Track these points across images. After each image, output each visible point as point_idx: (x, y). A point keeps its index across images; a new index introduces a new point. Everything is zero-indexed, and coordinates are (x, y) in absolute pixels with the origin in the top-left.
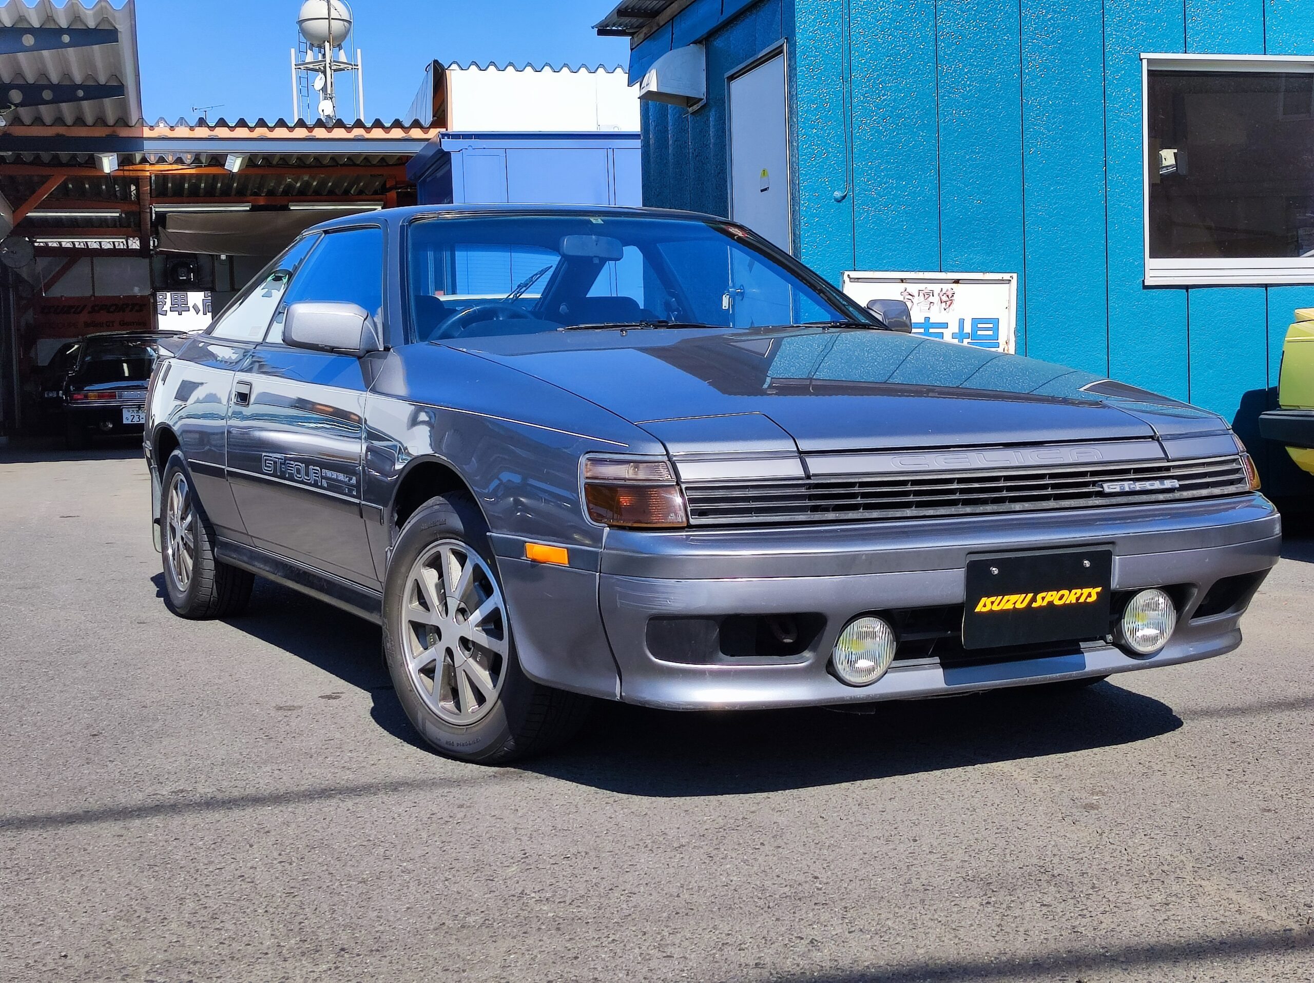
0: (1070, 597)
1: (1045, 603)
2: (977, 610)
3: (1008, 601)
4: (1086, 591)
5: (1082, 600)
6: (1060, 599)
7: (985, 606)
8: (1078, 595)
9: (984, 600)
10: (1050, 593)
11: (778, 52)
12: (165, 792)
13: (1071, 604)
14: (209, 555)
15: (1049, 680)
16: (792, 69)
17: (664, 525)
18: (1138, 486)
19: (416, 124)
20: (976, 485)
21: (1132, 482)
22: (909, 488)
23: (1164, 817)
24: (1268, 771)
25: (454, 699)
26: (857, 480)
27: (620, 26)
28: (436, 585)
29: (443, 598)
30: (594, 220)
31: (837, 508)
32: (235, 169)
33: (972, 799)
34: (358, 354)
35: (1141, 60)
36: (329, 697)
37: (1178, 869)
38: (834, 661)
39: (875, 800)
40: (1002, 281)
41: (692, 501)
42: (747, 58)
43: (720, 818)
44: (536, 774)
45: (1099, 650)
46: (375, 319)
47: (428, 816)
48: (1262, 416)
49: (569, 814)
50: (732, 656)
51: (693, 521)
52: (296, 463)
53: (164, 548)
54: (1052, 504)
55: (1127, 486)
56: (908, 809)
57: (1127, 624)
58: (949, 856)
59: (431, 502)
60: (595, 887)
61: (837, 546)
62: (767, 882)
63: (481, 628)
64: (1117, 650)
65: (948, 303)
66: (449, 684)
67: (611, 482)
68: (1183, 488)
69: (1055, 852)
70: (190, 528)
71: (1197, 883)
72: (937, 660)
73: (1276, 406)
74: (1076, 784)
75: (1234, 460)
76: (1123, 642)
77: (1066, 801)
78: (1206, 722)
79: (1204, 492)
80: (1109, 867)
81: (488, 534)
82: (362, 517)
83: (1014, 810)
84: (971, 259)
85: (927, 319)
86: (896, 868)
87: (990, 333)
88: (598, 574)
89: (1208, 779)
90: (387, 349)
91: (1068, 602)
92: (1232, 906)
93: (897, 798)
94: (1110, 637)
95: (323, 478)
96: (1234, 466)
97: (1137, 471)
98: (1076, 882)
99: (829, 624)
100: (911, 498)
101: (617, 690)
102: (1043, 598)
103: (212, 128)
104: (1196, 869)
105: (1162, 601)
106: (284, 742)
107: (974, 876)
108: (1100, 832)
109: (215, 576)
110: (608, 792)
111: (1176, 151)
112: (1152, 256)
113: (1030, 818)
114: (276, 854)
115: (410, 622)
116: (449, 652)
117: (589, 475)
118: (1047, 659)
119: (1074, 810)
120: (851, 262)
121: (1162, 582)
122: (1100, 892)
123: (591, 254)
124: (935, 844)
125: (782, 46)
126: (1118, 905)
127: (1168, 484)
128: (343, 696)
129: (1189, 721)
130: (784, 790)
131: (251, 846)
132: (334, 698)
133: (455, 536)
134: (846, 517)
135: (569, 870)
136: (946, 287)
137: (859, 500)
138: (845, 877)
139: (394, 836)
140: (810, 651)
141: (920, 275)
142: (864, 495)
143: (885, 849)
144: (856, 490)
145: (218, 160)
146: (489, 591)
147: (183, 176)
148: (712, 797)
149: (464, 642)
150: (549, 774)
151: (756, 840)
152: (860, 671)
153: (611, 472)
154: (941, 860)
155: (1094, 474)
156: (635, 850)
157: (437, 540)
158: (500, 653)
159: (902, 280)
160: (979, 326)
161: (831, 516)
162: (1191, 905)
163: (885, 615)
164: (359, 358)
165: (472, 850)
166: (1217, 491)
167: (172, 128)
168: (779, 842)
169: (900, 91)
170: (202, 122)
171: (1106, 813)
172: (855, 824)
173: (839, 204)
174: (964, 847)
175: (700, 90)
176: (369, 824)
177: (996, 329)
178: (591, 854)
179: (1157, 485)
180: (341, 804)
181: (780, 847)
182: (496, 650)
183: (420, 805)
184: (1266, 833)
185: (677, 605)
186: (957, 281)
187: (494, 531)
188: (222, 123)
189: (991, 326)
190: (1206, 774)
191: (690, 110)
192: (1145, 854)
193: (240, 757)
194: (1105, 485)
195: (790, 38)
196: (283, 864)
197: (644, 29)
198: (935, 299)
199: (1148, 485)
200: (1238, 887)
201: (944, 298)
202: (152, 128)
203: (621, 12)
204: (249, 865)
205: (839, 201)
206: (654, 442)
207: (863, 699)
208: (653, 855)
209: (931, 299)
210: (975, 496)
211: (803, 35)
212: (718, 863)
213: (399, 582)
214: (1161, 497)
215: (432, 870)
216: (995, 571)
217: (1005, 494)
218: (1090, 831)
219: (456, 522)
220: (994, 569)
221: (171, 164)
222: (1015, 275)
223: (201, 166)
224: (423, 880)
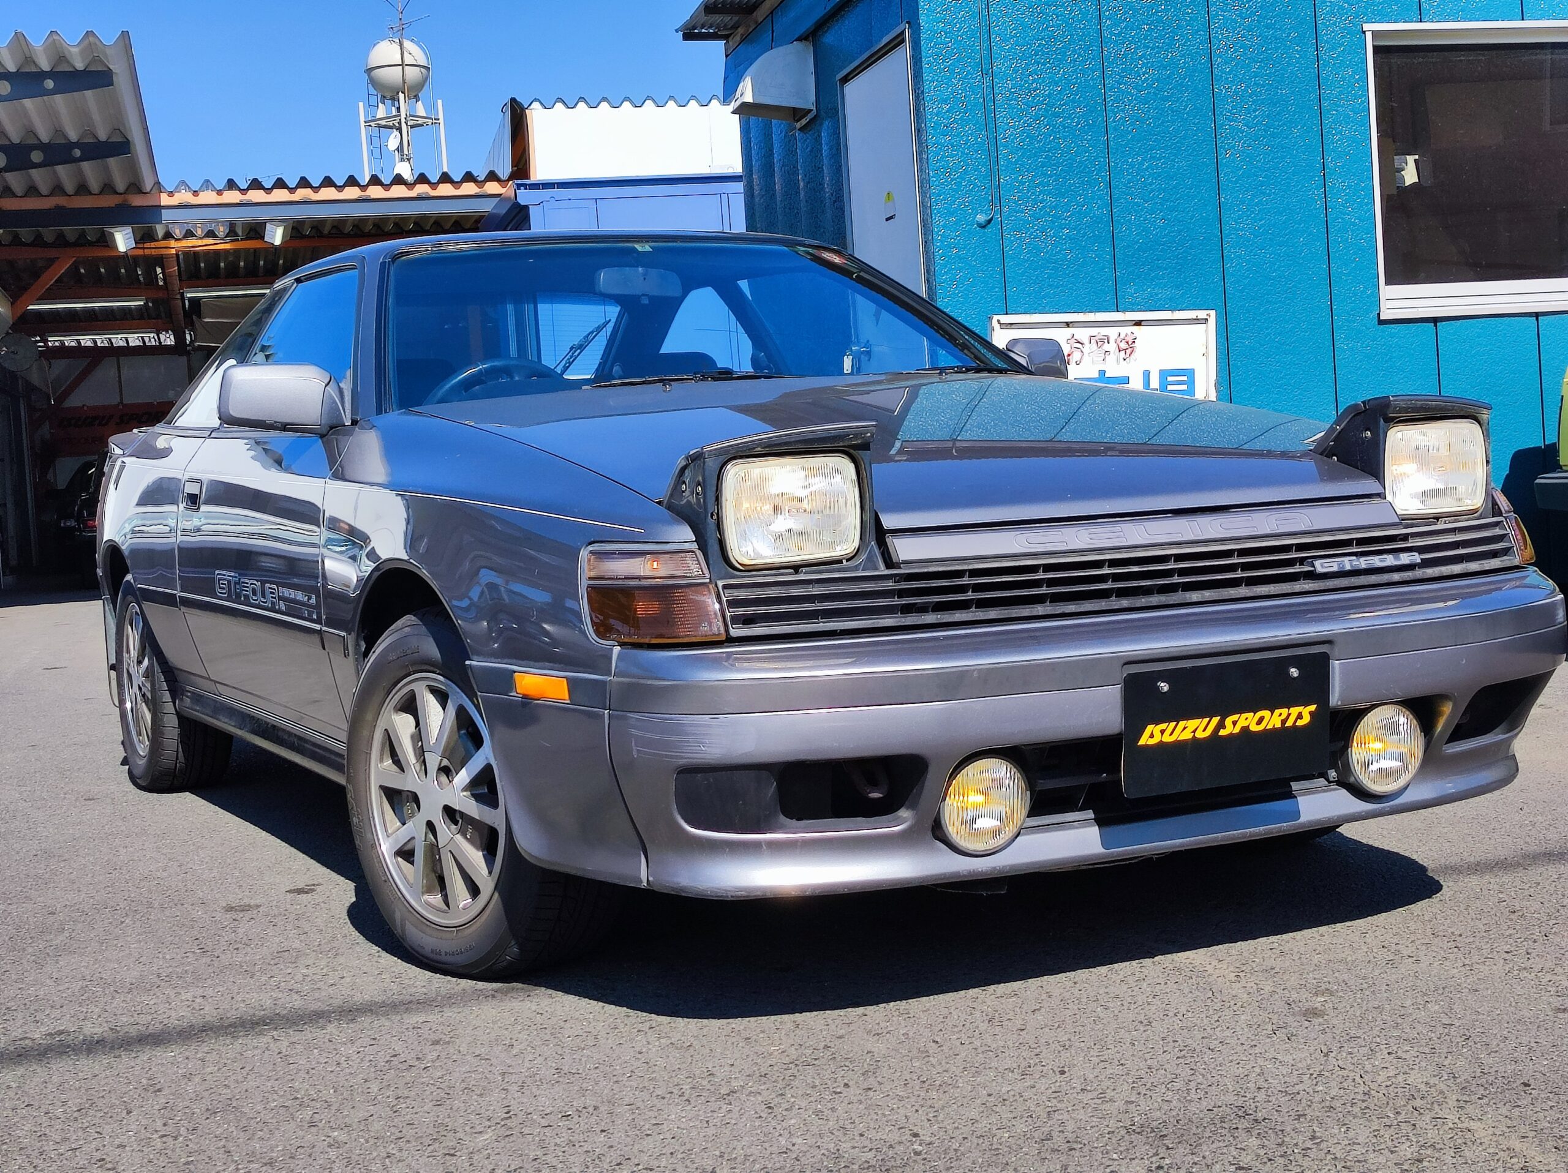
0: (1272, 719)
1: (1237, 730)
2: (1142, 742)
3: (1185, 728)
4: (1294, 711)
5: (1289, 723)
6: (1259, 722)
7: (1152, 736)
8: (1284, 717)
9: (1150, 728)
10: (1244, 716)
11: (898, 41)
12: (38, 1034)
13: (1274, 730)
14: (169, 708)
15: (1250, 836)
16: (917, 60)
17: (694, 640)
18: (1363, 563)
19: (492, 176)
20: (1135, 569)
21: (1354, 558)
22: (1040, 575)
23: (1416, 1025)
24: (1562, 952)
25: (441, 892)
26: (965, 567)
27: (710, 27)
28: (412, 737)
29: (421, 753)
30: (639, 247)
31: (939, 607)
32: (278, 241)
33: (1147, 1008)
34: (319, 432)
35: (1364, 32)
36: (300, 891)
37: (1436, 1105)
38: (943, 822)
39: (1012, 1013)
40: (1196, 321)
41: (732, 603)
42: (861, 53)
43: (793, 1048)
44: (550, 991)
45: (1319, 792)
46: (342, 385)
47: (388, 1058)
48: (1538, 481)
49: (583, 1049)
50: (798, 820)
51: (735, 632)
52: (252, 581)
53: (122, 702)
54: (1243, 591)
55: (1348, 563)
56: (1056, 1025)
57: (1357, 753)
58: (1110, 1094)
59: (399, 623)
60: (597, 1161)
61: (937, 660)
62: (844, 1145)
63: (469, 793)
64: (1344, 791)
65: (1128, 351)
66: (435, 871)
67: (620, 582)
68: (1426, 564)
69: (1261, 1083)
70: (148, 674)
71: (1466, 1125)
72: (1090, 814)
73: (1556, 467)
74: (1294, 980)
75: (1497, 524)
76: (1352, 780)
77: (1279, 1005)
78: (1474, 882)
79: (1457, 569)
80: (1337, 1104)
81: (467, 662)
82: (324, 649)
83: (1206, 1021)
84: (1157, 295)
85: (1102, 373)
86: (1031, 1116)
87: (1184, 387)
88: (606, 712)
89: (1478, 966)
90: (354, 423)
91: (1270, 726)
92: (1515, 1160)
93: (1043, 1010)
94: (1332, 774)
95: (281, 598)
96: (1497, 531)
97: (1361, 542)
98: (1288, 1129)
99: (932, 770)
100: (1044, 590)
101: (643, 874)
102: (1235, 723)
103: (244, 191)
104: (1462, 1104)
105: (1404, 720)
106: (222, 957)
107: (1142, 1126)
108: (1325, 1050)
109: (181, 735)
110: (645, 1014)
111: (1417, 157)
112: (1388, 283)
113: (1228, 1033)
114: (159, 1123)
115: (381, 787)
116: (430, 826)
117: (592, 574)
118: (1244, 807)
119: (1290, 1019)
120: (1002, 304)
121: (1402, 695)
122: (1324, 1145)
123: (638, 292)
124: (1091, 1077)
125: (903, 32)
126: (1348, 1164)
127: (1405, 559)
128: (319, 889)
129: (1451, 884)
130: (887, 1001)
131: (129, 1113)
132: (307, 893)
133: (432, 669)
134: (951, 620)
135: (565, 1135)
136: (1125, 330)
137: (970, 595)
138: (958, 1132)
139: (332, 1091)
140: (907, 808)
141: (1091, 317)
142: (977, 588)
143: (1019, 1086)
144: (966, 580)
145: (256, 230)
146: (478, 742)
147: (217, 253)
148: (786, 1017)
149: (450, 813)
150: (567, 991)
151: (840, 1079)
152: (979, 833)
153: (621, 568)
154: (1096, 1101)
155: (1301, 547)
156: (666, 1100)
157: (409, 675)
158: (495, 826)
159: (1068, 324)
160: (1170, 379)
161: (930, 618)
162: (1454, 1161)
163: (1012, 754)
164: (322, 436)
165: (436, 1108)
166: (1474, 566)
167: (196, 193)
168: (872, 1081)
169: (1056, 84)
170: (231, 185)
171: (1335, 1021)
172: (980, 1051)
173: (983, 230)
174: (1131, 1081)
175: (808, 100)
176: (302, 1074)
177: (1191, 383)
178: (602, 1109)
179: (1390, 560)
180: (272, 1045)
181: (870, 1089)
182: (489, 822)
183: (381, 1042)
184: (1562, 1045)
185: (717, 751)
186: (1138, 323)
187: (475, 657)
188: (256, 184)
189: (1185, 378)
190: (1475, 959)
191: (798, 125)
192: (1389, 1083)
193: (156, 980)
194: (1317, 563)
195: (914, 24)
196: (164, 1139)
197: (739, 29)
198: (1112, 347)
199: (1377, 561)
200: (1523, 1130)
201: (1123, 345)
202: (171, 194)
203: (708, 9)
204: (117, 1142)
205: (984, 227)
206: (678, 523)
207: (986, 873)
208: (689, 1107)
209: (1106, 347)
210: (1135, 584)
211: (928, 16)
212: (779, 1117)
213: (365, 733)
214: (1396, 577)
215: (372, 1141)
216: (1164, 686)
217: (1176, 579)
218: (1312, 1049)
219: (431, 649)
220: (1162, 684)
221: (201, 238)
222: (1213, 313)
223: (238, 240)
224: (355, 1158)
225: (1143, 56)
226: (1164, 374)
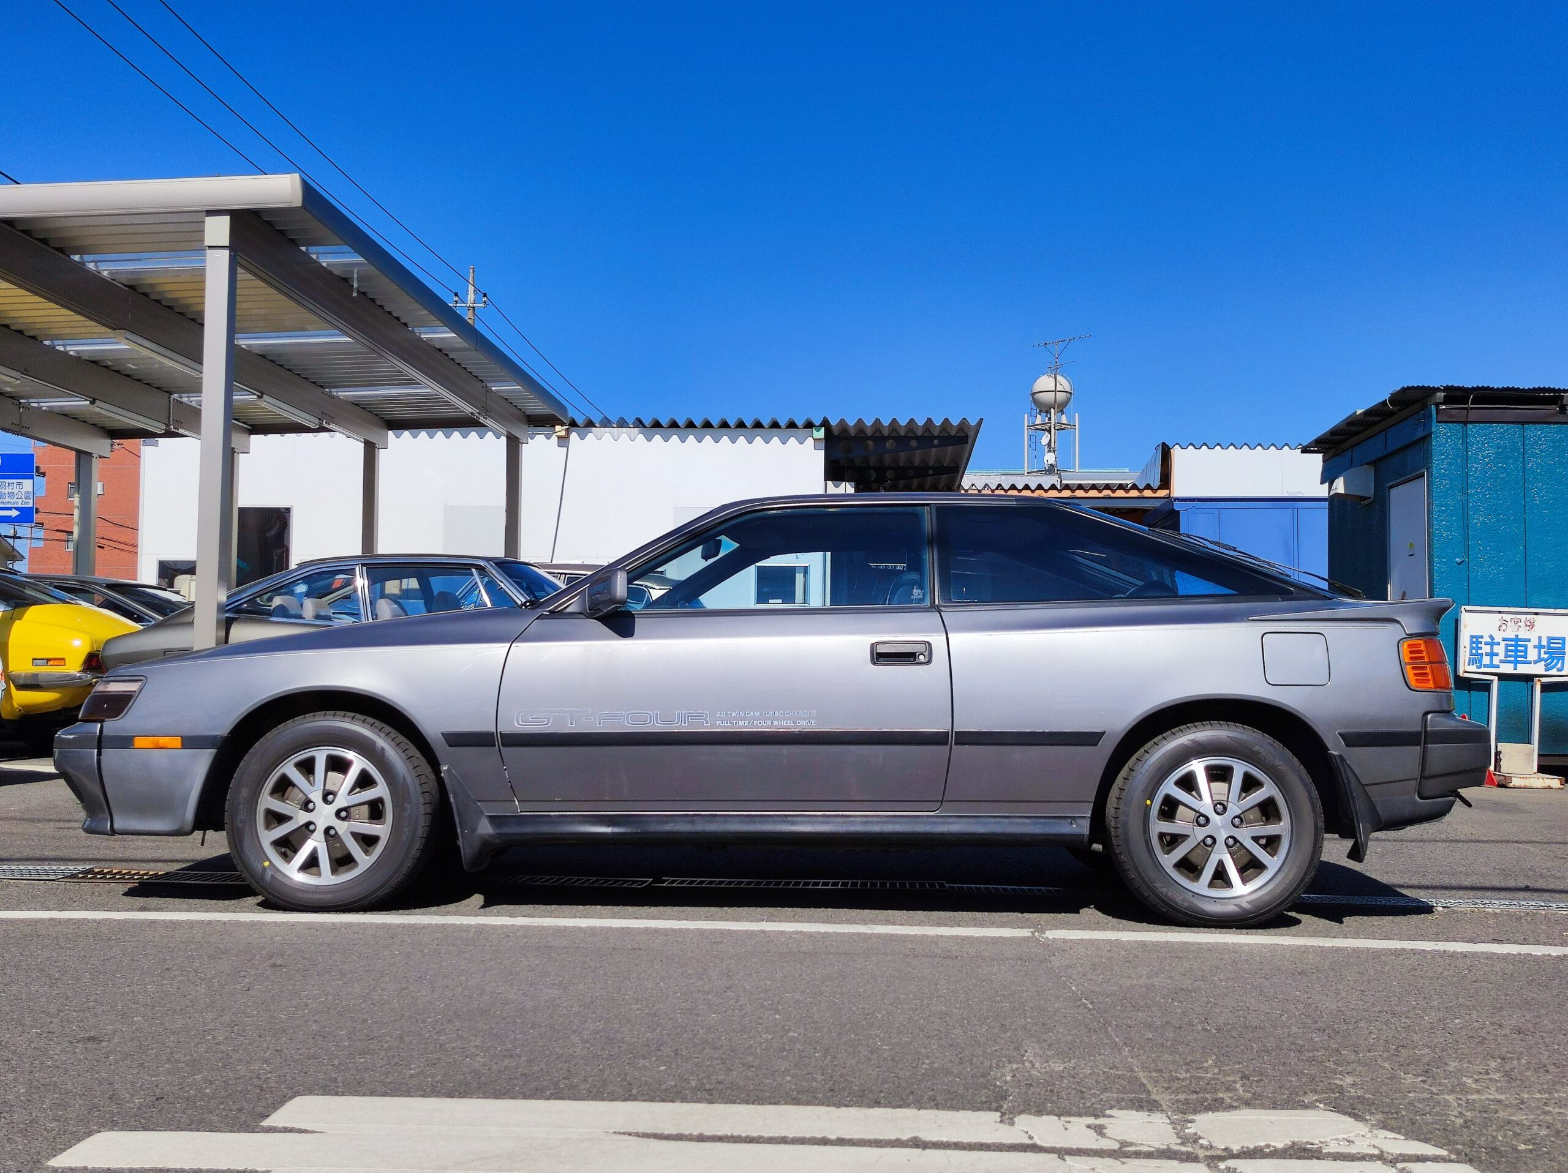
11: (1422, 475)
16: (1430, 484)
19: (1148, 486)
27: (1318, 448)
65: (1531, 627)
84: (1547, 600)
85: (1517, 636)
87: (1560, 646)
120: (1466, 600)
125: (1424, 472)
136: (1529, 617)
141: (1512, 609)
159: (1500, 612)
160: (1552, 641)
175: (1370, 492)
186: (1537, 614)
189: (1560, 641)
191: (1362, 505)
195: (1429, 468)
198: (1522, 624)
201: (1528, 624)
205: (1459, 564)
209: (1519, 624)
211: (1436, 467)
225: (1546, 488)
226: (1549, 638)
